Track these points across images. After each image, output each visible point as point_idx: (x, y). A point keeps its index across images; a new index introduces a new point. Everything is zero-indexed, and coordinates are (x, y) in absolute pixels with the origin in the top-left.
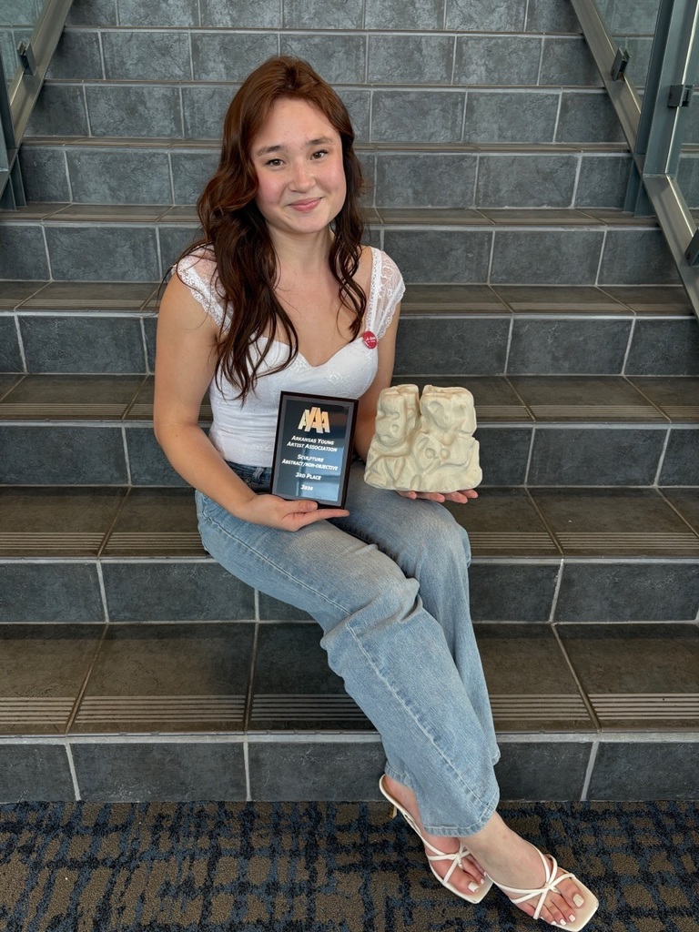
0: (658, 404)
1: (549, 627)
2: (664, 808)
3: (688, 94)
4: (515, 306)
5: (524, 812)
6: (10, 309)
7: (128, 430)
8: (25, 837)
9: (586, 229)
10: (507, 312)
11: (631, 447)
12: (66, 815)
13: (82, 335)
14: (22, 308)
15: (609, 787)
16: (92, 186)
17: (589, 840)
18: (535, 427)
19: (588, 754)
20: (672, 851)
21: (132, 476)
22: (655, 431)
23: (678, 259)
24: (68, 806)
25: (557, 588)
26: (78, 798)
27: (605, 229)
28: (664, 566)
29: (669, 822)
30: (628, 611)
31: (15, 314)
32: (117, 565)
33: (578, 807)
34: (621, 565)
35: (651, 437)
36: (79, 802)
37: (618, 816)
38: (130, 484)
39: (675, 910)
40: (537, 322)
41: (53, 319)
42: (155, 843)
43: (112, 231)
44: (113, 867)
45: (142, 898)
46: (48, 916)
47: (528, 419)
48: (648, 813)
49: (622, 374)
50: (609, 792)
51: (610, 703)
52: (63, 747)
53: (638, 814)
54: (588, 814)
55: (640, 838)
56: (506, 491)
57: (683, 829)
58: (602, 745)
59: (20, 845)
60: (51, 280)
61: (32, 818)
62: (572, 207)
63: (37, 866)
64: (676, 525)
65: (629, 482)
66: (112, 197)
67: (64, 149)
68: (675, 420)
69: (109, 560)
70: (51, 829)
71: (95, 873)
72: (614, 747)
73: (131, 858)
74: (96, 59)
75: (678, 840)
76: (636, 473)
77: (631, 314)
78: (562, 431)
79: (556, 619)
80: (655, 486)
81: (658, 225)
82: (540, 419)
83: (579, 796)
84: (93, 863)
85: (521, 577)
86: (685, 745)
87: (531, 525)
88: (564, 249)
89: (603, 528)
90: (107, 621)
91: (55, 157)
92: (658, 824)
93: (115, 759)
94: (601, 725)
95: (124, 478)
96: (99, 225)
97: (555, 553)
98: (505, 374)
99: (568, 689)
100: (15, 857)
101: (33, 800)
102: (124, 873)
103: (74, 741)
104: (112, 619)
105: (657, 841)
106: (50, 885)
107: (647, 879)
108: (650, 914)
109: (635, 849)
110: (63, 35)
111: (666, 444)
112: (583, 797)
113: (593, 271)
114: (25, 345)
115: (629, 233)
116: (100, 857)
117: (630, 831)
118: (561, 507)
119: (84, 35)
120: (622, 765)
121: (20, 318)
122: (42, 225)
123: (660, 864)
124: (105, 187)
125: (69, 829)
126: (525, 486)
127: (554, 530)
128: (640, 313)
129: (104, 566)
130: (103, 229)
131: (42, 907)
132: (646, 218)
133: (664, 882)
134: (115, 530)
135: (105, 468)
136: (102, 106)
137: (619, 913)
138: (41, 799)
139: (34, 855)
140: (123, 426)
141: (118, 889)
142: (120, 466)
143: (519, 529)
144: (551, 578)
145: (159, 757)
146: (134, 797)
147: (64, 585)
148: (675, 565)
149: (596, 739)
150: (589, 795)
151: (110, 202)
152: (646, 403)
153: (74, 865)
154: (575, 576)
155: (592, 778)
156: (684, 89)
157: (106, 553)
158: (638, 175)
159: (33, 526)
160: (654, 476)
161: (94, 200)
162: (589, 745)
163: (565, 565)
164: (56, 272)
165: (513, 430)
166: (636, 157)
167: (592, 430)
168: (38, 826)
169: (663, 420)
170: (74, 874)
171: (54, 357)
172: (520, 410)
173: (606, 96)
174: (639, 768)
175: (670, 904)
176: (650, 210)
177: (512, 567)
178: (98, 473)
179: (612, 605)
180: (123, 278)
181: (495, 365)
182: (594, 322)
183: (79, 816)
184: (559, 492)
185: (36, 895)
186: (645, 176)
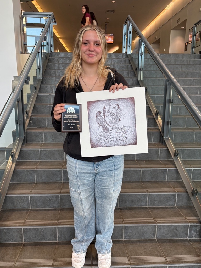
3: (171, 123)
4: (142, 166)
10: (140, 168)
23: (173, 156)
40: (147, 170)
77: (167, 168)
81: (167, 148)
88: (151, 153)
113: (158, 157)
156: (170, 122)
158: (163, 137)
166: (162, 133)
173: (154, 119)
176: (166, 144)
182: (159, 170)
186: (164, 137)
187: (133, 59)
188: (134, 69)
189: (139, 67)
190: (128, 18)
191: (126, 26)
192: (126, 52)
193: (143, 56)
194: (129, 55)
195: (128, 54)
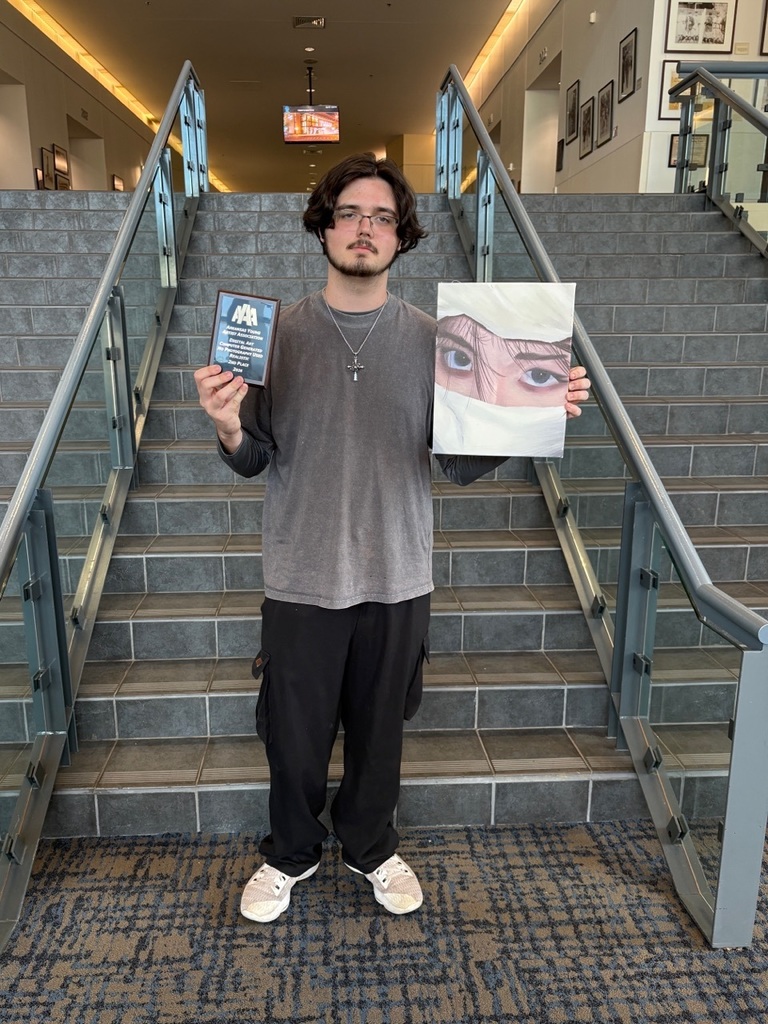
0: (540, 600)
1: (474, 731)
2: (539, 825)
4: (453, 544)
5: (458, 831)
6: (141, 553)
7: (219, 623)
8: (171, 848)
9: (498, 496)
10: (448, 548)
11: (523, 626)
12: (193, 838)
13: (185, 569)
14: (147, 553)
15: (506, 814)
16: (181, 473)
17: (493, 840)
18: (463, 615)
19: (490, 791)
20: (539, 843)
21: (219, 651)
22: (536, 616)
23: (552, 513)
24: (193, 835)
25: (477, 706)
26: (199, 830)
27: (511, 496)
28: (537, 690)
29: (540, 832)
30: (521, 721)
31: (144, 556)
32: (218, 698)
33: (488, 827)
34: (512, 691)
35: (534, 620)
36: (200, 833)
37: (511, 830)
38: (217, 657)
39: (534, 866)
40: (467, 553)
41: (167, 559)
42: (246, 848)
43: (200, 503)
44: (224, 857)
45: (243, 869)
46: (193, 877)
47: (459, 610)
48: (530, 829)
49: (524, 584)
50: (506, 817)
51: (500, 764)
52: (193, 793)
53: (523, 829)
54: (494, 830)
55: (521, 839)
56: (450, 655)
57: (547, 835)
58: (497, 785)
59: (169, 850)
60: (158, 534)
61: (173, 840)
62: (496, 479)
63: (181, 858)
64: (549, 669)
65: (525, 648)
66: (195, 480)
67: (165, 452)
68: (547, 609)
69: (213, 695)
70: (186, 844)
71: (214, 861)
72: (505, 785)
73: (234, 854)
74: (178, 388)
75: (543, 839)
76: (529, 642)
77: (524, 547)
78: (480, 617)
79: (479, 727)
80: (542, 650)
82: (465, 610)
83: (490, 821)
84: (212, 857)
85: (454, 699)
86: (544, 783)
87: (462, 671)
88: (486, 508)
89: (504, 672)
90: (209, 735)
91: (159, 457)
92: (534, 833)
93: (222, 801)
94: (496, 772)
95: (214, 653)
96: (191, 500)
97: (473, 684)
98: (450, 585)
99: (481, 758)
100: (167, 856)
101: (172, 832)
102: (230, 861)
103: (200, 790)
104: (211, 734)
105: (531, 840)
106: (190, 866)
107: (522, 854)
108: (521, 867)
109: (519, 843)
110: (158, 374)
111: (544, 623)
112: (493, 822)
113: (507, 521)
114: (148, 575)
115: (526, 498)
116: (216, 854)
117: (517, 836)
118: (483, 662)
119: (171, 374)
120: (511, 798)
121: (147, 559)
122: (156, 501)
123: (532, 848)
124: (190, 474)
125: (196, 844)
126: (462, 652)
127: (474, 673)
128: (529, 547)
129: (210, 698)
130: (194, 503)
131: (188, 873)
132: (536, 488)
133: (531, 855)
134: (214, 679)
135: (203, 647)
136: (186, 422)
137: (504, 868)
138: (177, 831)
139: (178, 855)
140: (216, 620)
141: (228, 867)
142: (212, 645)
143: (454, 673)
144: (472, 699)
145: (247, 799)
146: (231, 829)
147: (185, 712)
148: (543, 690)
149: (494, 781)
150: (496, 821)
151: (193, 483)
152: (533, 600)
153: (201, 858)
154: (486, 698)
155: (496, 808)
157: (211, 691)
159: (164, 679)
160: (541, 643)
161: (183, 482)
162: (490, 785)
163: (480, 691)
164: (161, 529)
165: (451, 617)
167: (498, 617)
168: (178, 843)
169: (541, 609)
170: (204, 861)
171: (166, 582)
172: (455, 605)
174: (521, 800)
175: (532, 864)
177: (449, 693)
178: (199, 650)
179: (511, 716)
180: (205, 532)
181: (444, 580)
182: (502, 552)
183: (200, 839)
184: (482, 654)
185: (183, 870)
187: (465, 214)
188: (467, 248)
189: (480, 244)
190: (449, 73)
191: (445, 99)
192: (446, 192)
193: (491, 207)
194: (455, 200)
195: (451, 196)
